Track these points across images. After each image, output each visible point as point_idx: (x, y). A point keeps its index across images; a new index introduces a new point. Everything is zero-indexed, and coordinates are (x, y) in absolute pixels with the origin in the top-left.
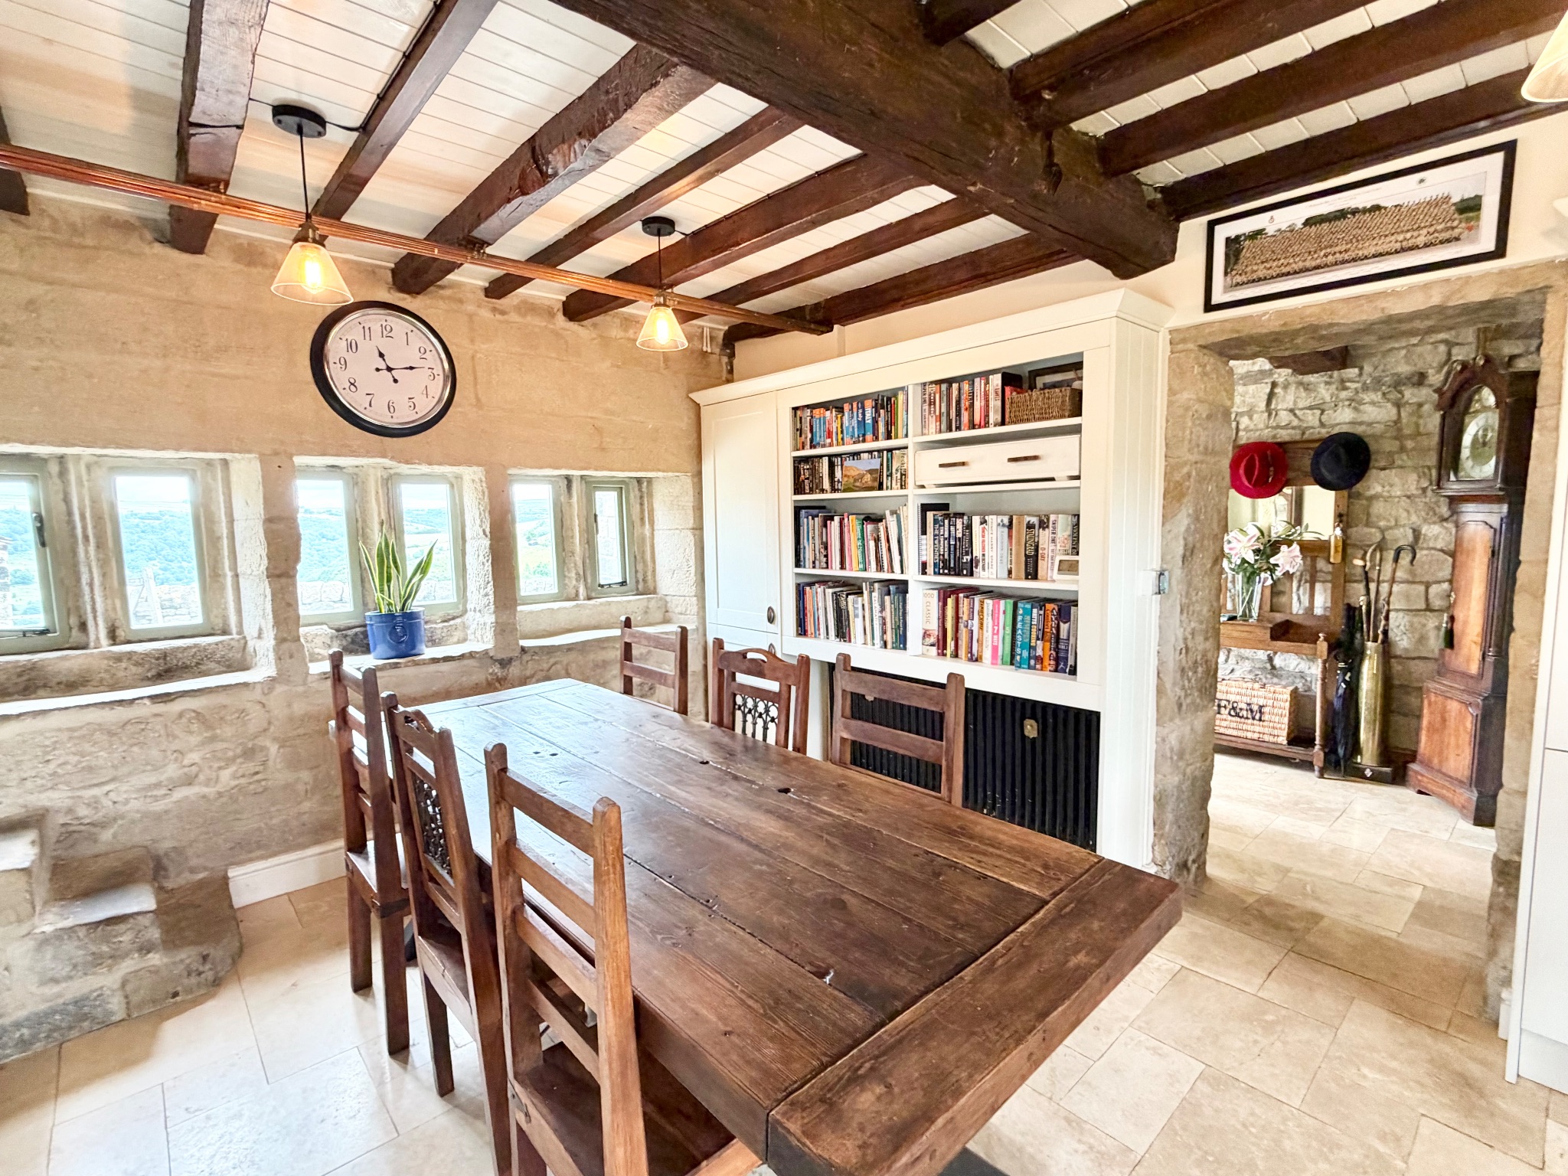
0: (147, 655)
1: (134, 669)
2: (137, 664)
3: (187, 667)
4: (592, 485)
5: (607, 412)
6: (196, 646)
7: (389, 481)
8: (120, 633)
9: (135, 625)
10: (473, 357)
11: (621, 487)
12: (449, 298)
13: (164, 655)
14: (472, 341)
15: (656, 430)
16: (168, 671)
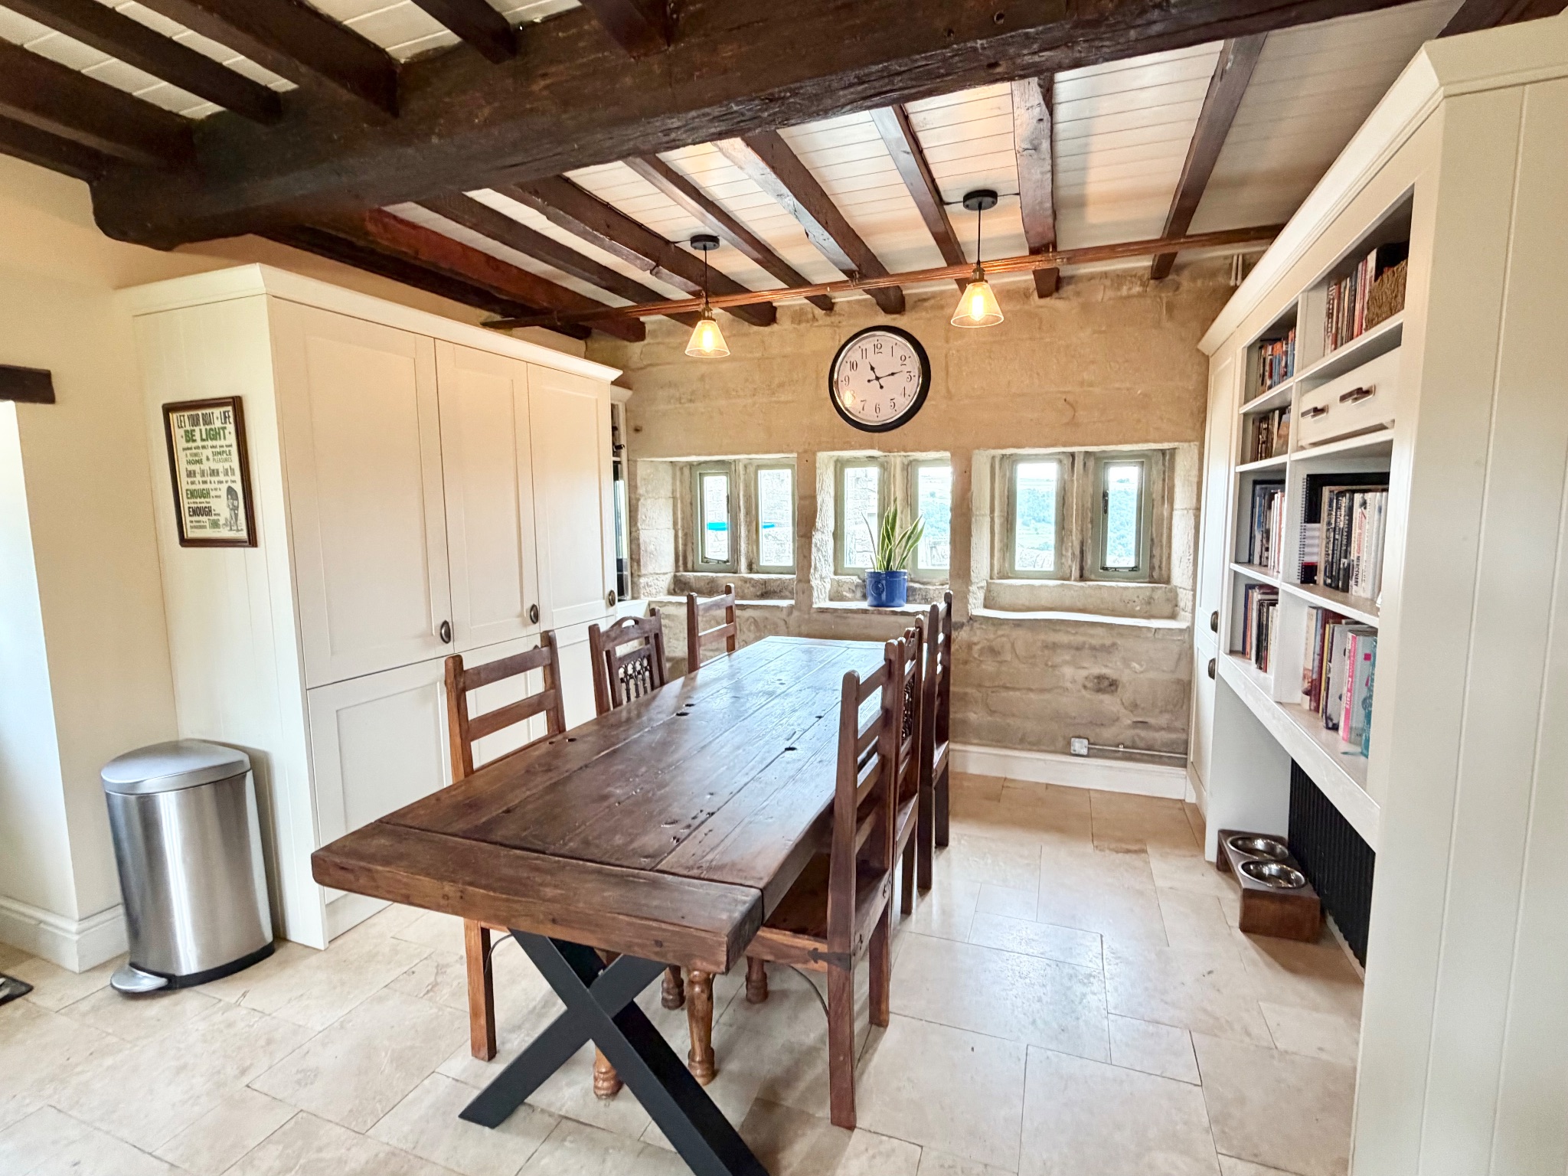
0: (757, 581)
1: (752, 589)
2: (753, 586)
3: (775, 592)
4: (1102, 461)
5: (1082, 384)
6: (780, 579)
7: (909, 468)
8: (754, 566)
9: (763, 562)
10: (946, 356)
11: (1143, 459)
12: (932, 307)
13: (765, 582)
14: (947, 342)
15: (1145, 395)
16: (766, 593)
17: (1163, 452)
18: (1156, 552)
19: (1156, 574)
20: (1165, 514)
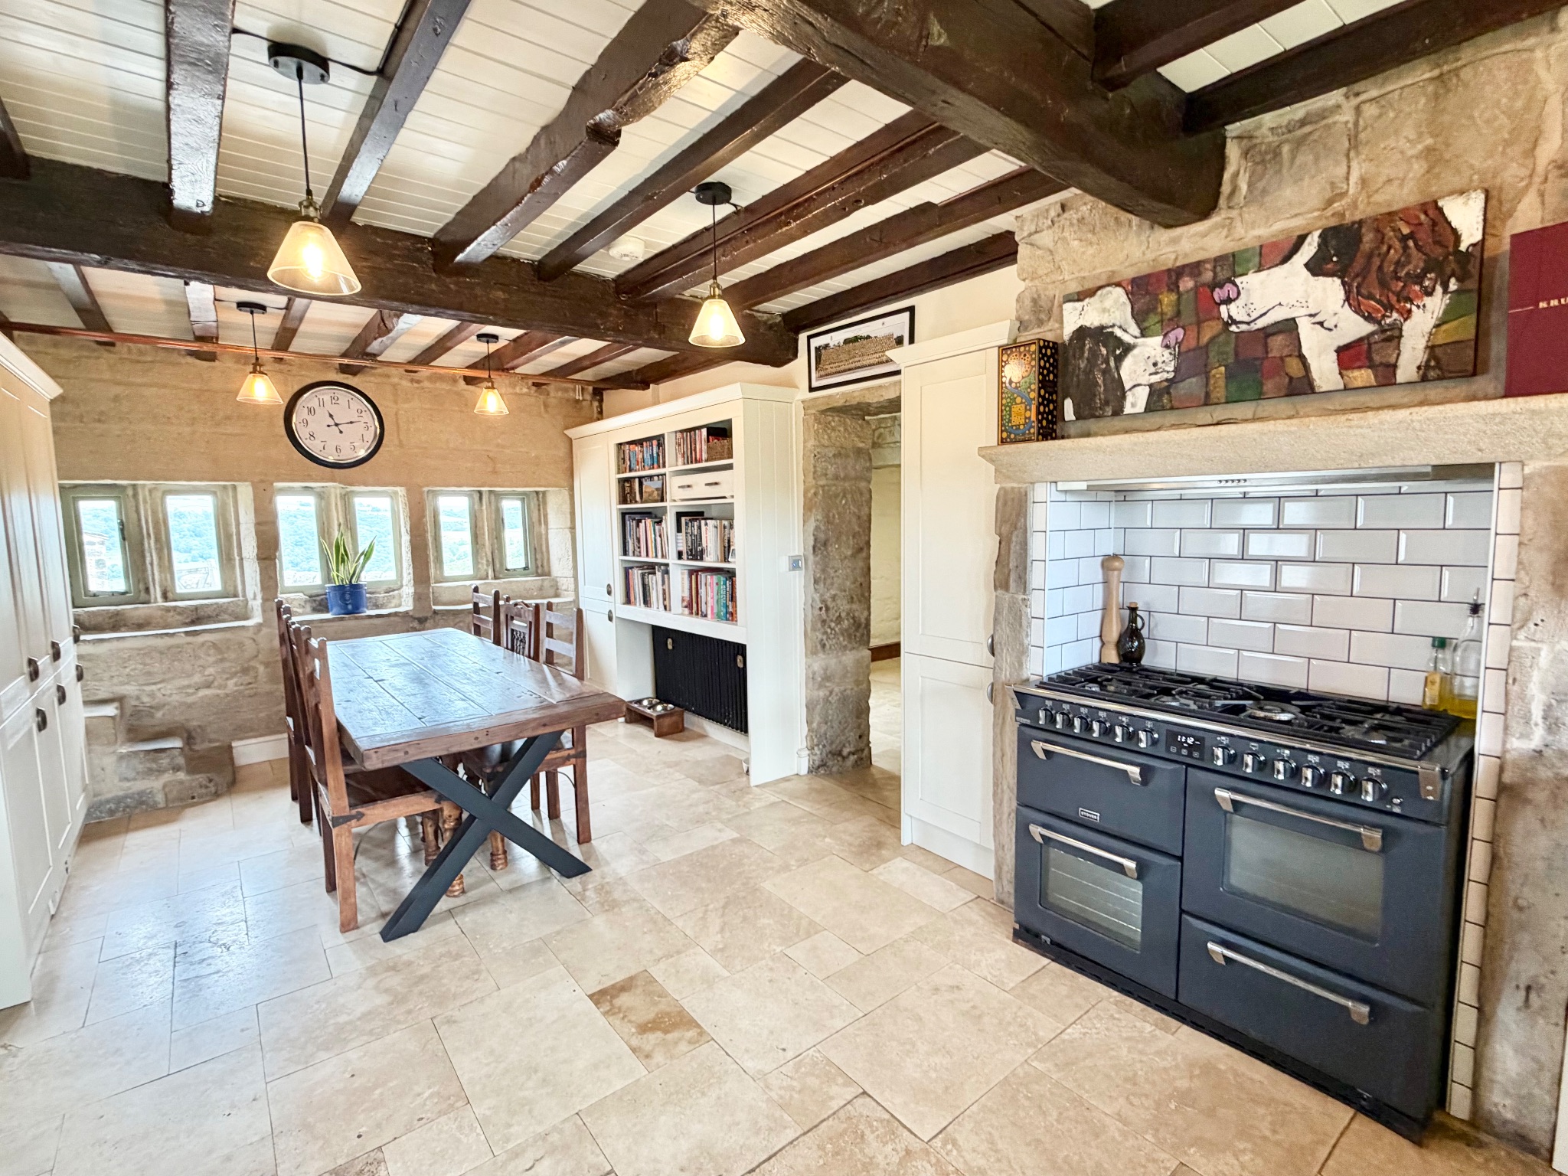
0: (186, 608)
1: (178, 617)
2: (179, 614)
3: (210, 617)
4: (498, 496)
5: (498, 445)
6: (216, 604)
7: (346, 499)
8: (170, 595)
9: (179, 590)
10: (396, 414)
11: (523, 497)
12: (381, 375)
13: (196, 608)
14: (396, 402)
15: (537, 457)
16: (198, 619)
17: (537, 493)
18: (538, 557)
19: (540, 571)
20: (543, 532)
